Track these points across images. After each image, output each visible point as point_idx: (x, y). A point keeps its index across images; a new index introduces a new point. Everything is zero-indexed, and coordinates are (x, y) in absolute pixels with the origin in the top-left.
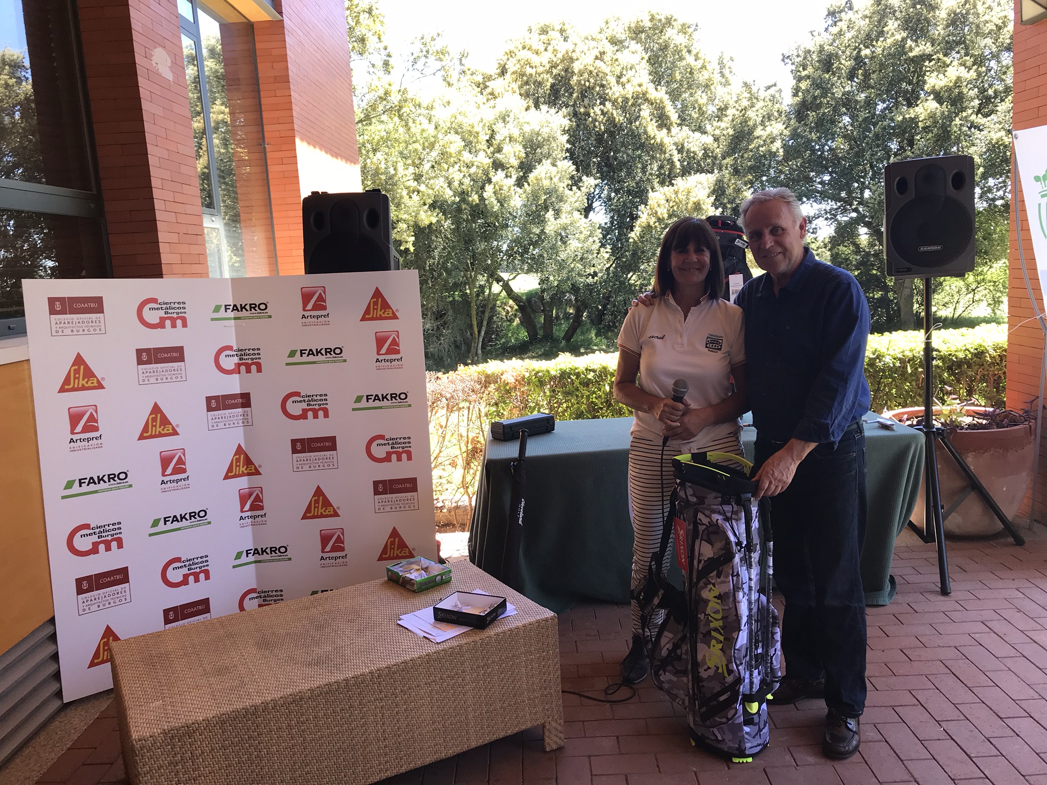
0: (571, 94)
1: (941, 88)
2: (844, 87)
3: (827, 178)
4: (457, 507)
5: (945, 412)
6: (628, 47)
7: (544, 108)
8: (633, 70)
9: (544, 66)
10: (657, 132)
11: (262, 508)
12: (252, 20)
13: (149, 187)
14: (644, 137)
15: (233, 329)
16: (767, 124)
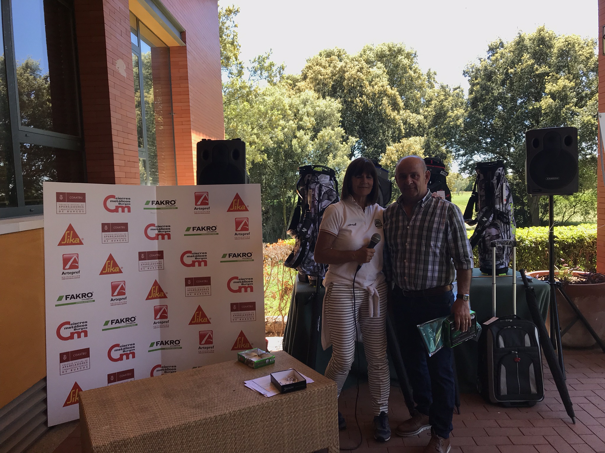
0: (343, 91)
1: (555, 92)
2: (499, 90)
3: (489, 140)
4: (276, 322)
5: (560, 274)
6: (376, 65)
7: (328, 98)
8: (379, 78)
9: (328, 75)
10: (392, 113)
11: (166, 317)
12: (169, 46)
13: (111, 135)
14: (384, 115)
15: (156, 214)
16: (455, 109)
